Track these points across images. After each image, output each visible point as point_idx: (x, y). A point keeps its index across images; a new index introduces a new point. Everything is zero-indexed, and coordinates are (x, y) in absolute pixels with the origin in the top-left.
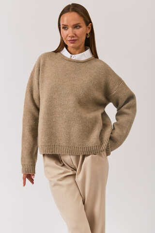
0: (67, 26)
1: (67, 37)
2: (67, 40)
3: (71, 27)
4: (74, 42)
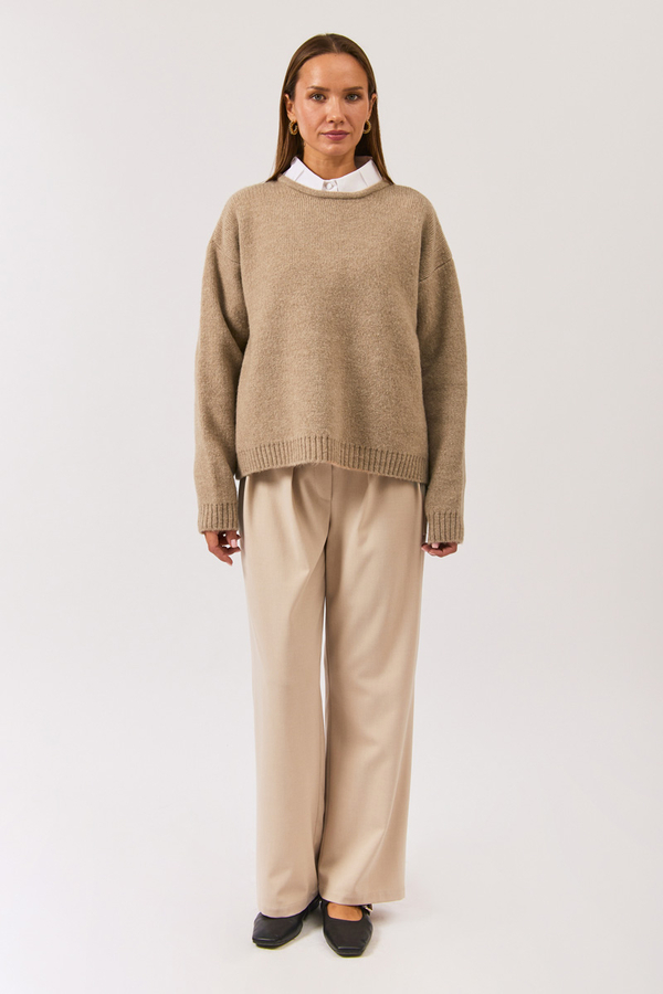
1: (320, 123)
2: (320, 133)
3: (337, 94)
4: (340, 139)
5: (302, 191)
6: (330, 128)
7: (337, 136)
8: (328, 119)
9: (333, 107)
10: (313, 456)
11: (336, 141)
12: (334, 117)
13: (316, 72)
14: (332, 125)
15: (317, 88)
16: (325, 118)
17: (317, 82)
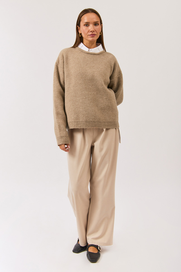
0: (89, 23)
1: (88, 32)
2: (88, 35)
3: (92, 24)
4: (94, 36)
5: (82, 51)
6: (91, 33)
7: (93, 35)
8: (90, 31)
9: (91, 27)
10: (88, 126)
11: (93, 37)
12: (92, 30)
13: (86, 18)
14: (91, 32)
15: (86, 22)
16: (89, 31)
17: (86, 21)
